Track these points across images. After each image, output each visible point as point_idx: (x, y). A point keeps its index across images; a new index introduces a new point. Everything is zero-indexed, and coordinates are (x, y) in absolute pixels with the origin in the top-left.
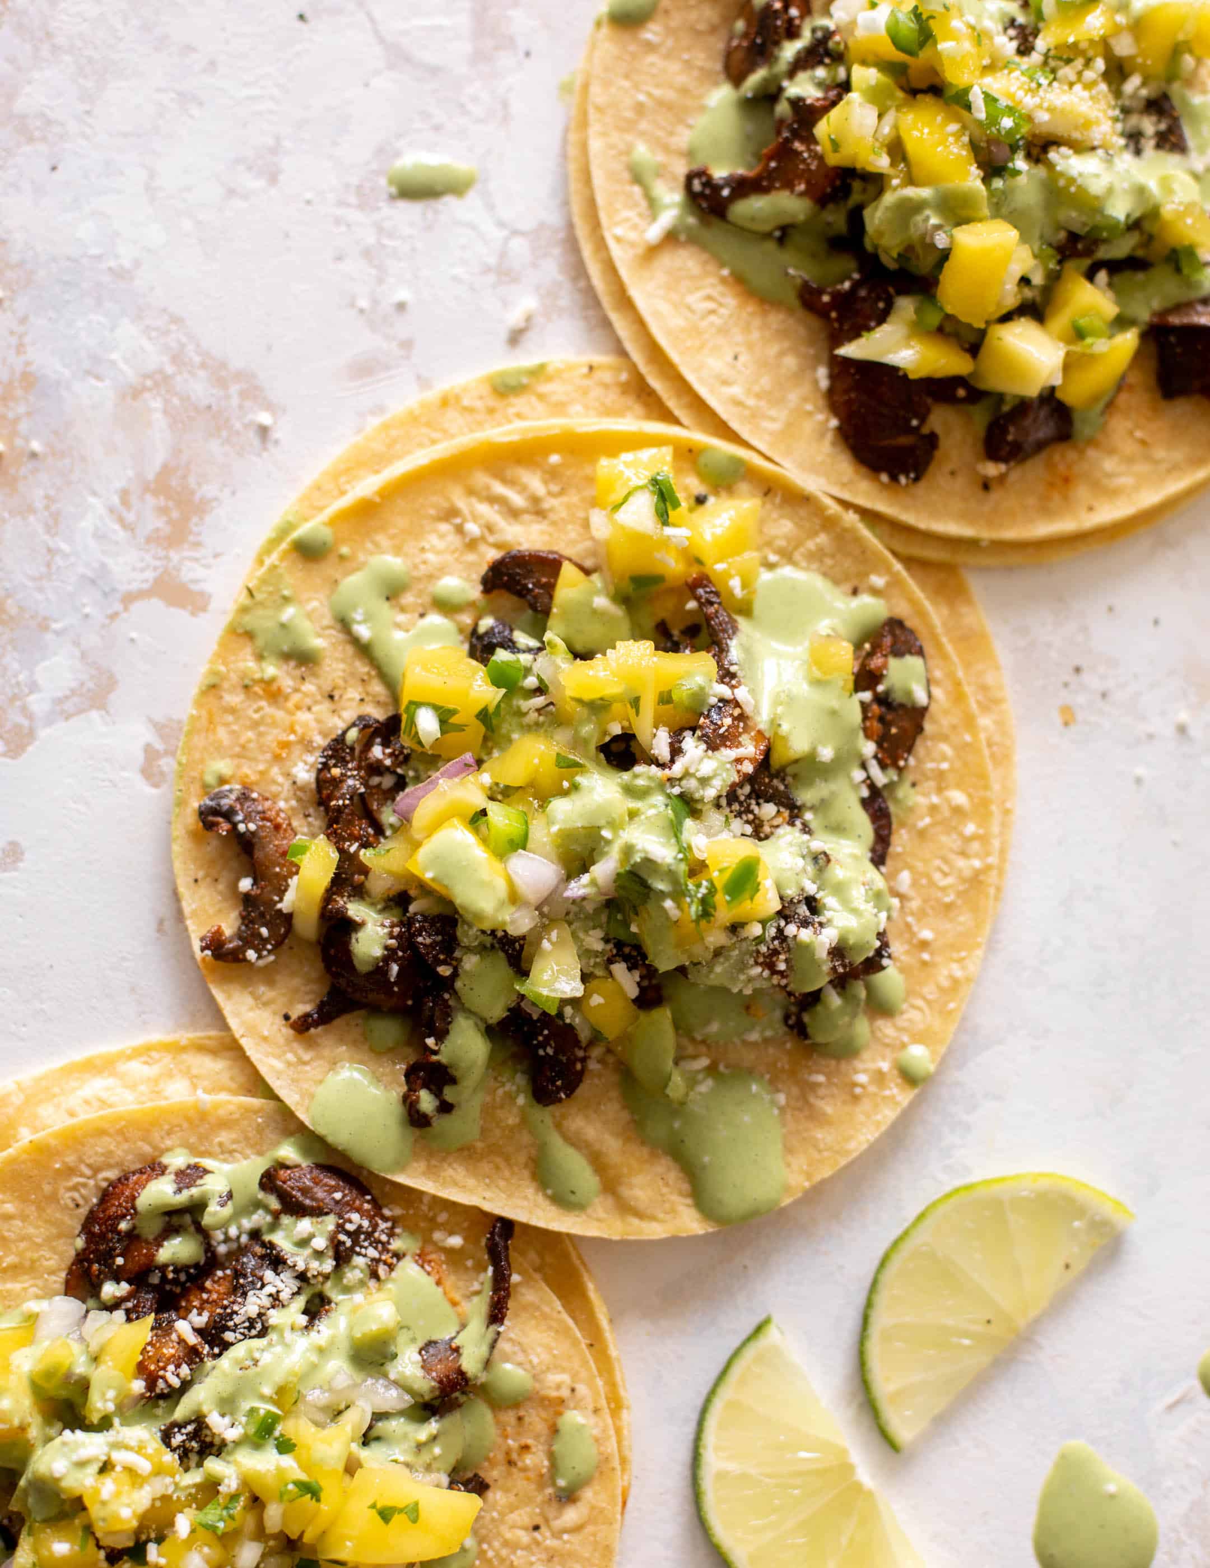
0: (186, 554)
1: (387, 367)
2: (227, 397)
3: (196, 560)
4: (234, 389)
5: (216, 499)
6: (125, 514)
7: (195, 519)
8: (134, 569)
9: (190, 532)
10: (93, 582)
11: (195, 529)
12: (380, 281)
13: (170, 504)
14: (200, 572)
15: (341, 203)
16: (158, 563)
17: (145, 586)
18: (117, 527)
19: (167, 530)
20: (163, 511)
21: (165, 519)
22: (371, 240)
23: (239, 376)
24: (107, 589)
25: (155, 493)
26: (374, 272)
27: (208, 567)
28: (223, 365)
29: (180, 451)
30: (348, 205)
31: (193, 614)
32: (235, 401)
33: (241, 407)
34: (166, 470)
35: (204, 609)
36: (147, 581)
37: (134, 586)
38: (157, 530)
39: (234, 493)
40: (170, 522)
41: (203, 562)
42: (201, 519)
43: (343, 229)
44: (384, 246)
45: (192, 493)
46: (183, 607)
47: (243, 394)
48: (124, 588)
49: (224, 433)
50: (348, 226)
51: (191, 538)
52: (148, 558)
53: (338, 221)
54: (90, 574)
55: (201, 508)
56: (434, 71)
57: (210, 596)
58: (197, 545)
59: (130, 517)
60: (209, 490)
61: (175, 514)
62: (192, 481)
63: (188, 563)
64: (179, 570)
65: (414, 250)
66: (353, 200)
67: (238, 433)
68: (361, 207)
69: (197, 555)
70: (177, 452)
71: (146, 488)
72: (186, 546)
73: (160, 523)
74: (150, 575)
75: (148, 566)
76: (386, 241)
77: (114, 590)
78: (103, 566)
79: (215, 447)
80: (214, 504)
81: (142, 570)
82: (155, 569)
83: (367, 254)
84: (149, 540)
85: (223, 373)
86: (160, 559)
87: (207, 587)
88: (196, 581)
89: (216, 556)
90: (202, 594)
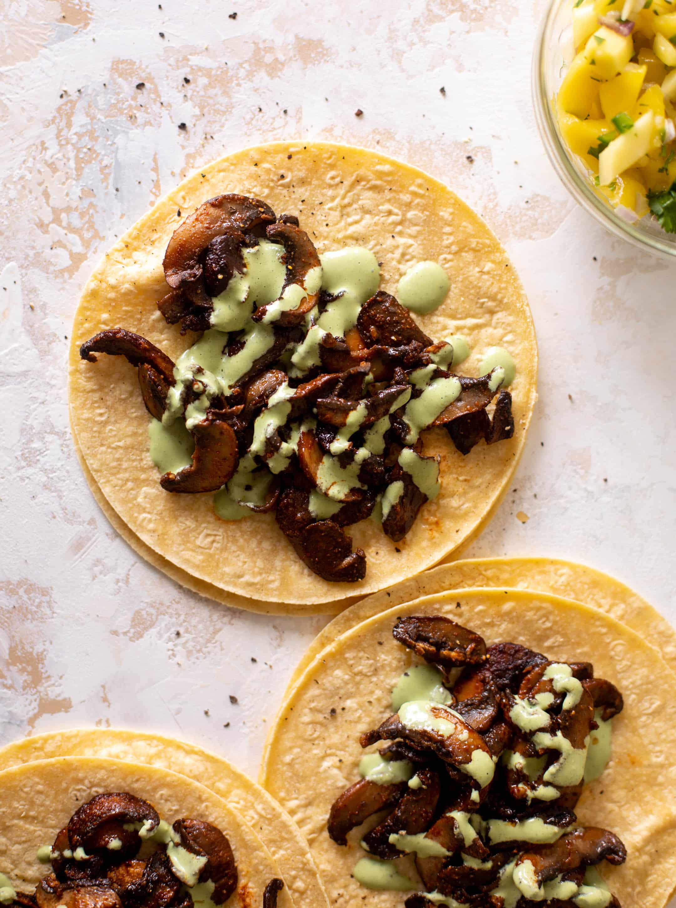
0: (45, 685)
1: (89, 539)
2: (20, 597)
3: (53, 685)
4: (21, 592)
5: (45, 650)
6: (5, 682)
7: (40, 666)
8: (25, 706)
9: (42, 673)
10: (9, 723)
11: (43, 671)
12: (60, 497)
13: (24, 665)
14: (58, 690)
15: (19, 469)
16: (35, 697)
17: (36, 711)
18: (5, 690)
19: (29, 678)
20: (23, 670)
21: (26, 673)
22: (44, 479)
23: (20, 583)
24: (18, 723)
25: (14, 664)
26: (55, 494)
27: (60, 685)
28: (9, 583)
29: (13, 637)
30: (24, 467)
31: (67, 712)
32: (25, 597)
33: (30, 599)
34: (12, 650)
35: (70, 706)
36: (35, 708)
37: (31, 714)
38: (25, 681)
39: (51, 643)
40: (29, 673)
41: (57, 684)
42: (43, 664)
43: (27, 481)
44: (52, 478)
45: (31, 653)
46: (59, 711)
47: (26, 592)
48: (25, 718)
49: (29, 616)
50: (28, 478)
51: (44, 676)
52: (30, 698)
53: (22, 479)
54: (6, 720)
55: (40, 658)
56: (25, 374)
57: (70, 699)
58: (49, 677)
59: (9, 682)
60: (39, 648)
61: (29, 669)
62: (27, 647)
63: (48, 689)
64: (47, 695)
65: (68, 472)
66: (23, 464)
67: (36, 612)
68: (29, 465)
69: (52, 682)
70: (12, 638)
71: (8, 664)
72: (43, 681)
73: (25, 677)
74: (35, 704)
75: (31, 701)
76: (51, 476)
77: (22, 721)
78: (10, 712)
79: (29, 625)
80: (45, 653)
81: (30, 705)
82: (35, 700)
83: (46, 487)
84: (24, 688)
85: (11, 586)
86: (35, 694)
87: (65, 695)
88: (59, 695)
89: (61, 678)
90: (65, 700)
